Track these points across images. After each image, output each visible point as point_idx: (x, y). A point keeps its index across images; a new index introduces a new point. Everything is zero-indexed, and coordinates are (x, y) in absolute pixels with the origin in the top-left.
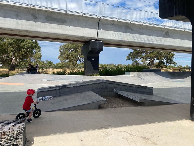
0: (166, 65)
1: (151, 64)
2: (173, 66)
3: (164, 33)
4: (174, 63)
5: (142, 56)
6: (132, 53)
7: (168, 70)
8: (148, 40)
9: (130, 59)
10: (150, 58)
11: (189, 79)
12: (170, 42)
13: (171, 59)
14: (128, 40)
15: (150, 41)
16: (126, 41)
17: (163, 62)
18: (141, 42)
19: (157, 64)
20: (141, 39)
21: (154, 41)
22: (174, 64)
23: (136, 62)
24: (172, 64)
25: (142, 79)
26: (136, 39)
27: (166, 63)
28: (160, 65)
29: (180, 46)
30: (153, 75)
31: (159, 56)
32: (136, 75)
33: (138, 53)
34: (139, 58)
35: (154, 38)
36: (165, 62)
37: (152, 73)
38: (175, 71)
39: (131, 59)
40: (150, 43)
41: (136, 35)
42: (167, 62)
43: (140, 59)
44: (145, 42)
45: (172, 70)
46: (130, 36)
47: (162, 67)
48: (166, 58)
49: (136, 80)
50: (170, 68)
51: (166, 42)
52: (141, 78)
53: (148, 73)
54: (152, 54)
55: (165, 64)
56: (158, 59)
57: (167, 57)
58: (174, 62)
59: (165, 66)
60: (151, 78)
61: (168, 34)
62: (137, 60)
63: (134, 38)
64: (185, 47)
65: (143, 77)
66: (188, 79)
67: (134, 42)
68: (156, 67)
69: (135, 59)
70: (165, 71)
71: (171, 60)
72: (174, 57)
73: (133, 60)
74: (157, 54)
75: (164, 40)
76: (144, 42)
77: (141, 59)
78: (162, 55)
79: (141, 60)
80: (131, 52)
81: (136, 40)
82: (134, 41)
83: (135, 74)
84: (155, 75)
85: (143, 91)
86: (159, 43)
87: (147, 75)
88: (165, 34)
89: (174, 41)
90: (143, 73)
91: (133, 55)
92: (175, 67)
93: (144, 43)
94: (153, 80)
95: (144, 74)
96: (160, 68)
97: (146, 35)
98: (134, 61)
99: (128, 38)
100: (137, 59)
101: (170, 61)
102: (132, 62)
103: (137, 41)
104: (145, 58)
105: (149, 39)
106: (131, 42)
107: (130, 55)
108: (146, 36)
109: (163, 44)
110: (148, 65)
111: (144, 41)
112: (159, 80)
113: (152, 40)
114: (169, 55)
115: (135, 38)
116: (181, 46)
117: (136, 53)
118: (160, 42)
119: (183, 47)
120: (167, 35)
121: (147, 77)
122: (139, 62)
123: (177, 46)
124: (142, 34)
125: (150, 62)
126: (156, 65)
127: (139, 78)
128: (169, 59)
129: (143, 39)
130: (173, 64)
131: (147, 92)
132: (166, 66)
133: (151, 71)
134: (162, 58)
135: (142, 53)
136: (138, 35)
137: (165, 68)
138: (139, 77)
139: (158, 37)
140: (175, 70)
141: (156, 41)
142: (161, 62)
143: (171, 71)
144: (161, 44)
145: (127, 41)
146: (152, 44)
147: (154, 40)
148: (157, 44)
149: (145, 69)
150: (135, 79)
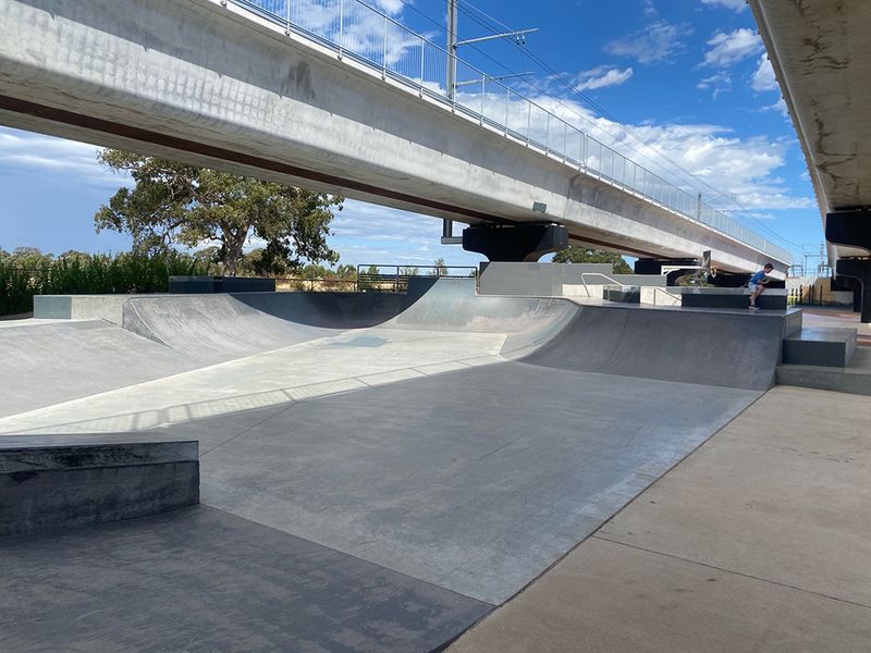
0: (295, 263)
1: (230, 252)
2: (322, 268)
3: (285, 72)
4: (331, 252)
5: (185, 210)
6: (130, 192)
7: (305, 282)
8: (189, 92)
9: (118, 222)
10: (224, 226)
11: (398, 325)
12: (318, 129)
13: (317, 234)
14: (33, 61)
15: (201, 100)
16: (17, 64)
17: (285, 246)
18: (142, 92)
19: (259, 257)
20: (141, 77)
21: (231, 106)
22: (330, 256)
23: (155, 244)
24: (322, 257)
25: (155, 339)
26: (98, 63)
27: (298, 251)
28: (271, 261)
29: (362, 157)
30: (231, 309)
31: (264, 219)
32: (117, 316)
33: (162, 193)
34: (169, 220)
35: (227, 85)
36: (293, 248)
37: (224, 301)
38: (334, 288)
39: (124, 223)
40: (205, 110)
41: (104, 37)
42: (302, 250)
43: (172, 228)
44: (170, 100)
45: (322, 285)
46: (51, 36)
47: (279, 270)
48: (296, 229)
49: (107, 348)
50: (313, 274)
51: (295, 125)
52: (152, 338)
53: (197, 301)
54: (233, 205)
55: (293, 257)
56: (262, 234)
57: (300, 227)
58: (330, 249)
59: (292, 264)
60: (216, 331)
61: (304, 81)
62: (159, 234)
63: (82, 50)
64: (387, 169)
65: (161, 327)
66: (395, 328)
67: (91, 84)
68: (254, 272)
69: (147, 227)
70: (293, 290)
71: (318, 242)
72: (328, 226)
73: (135, 230)
74: (256, 208)
75: (284, 112)
76: (160, 97)
77: (178, 230)
78: (277, 215)
79: (179, 233)
80: (125, 191)
81: (101, 71)
82: (86, 75)
83: (109, 307)
84: (243, 312)
85: (88, 502)
86: (259, 126)
87: (190, 313)
88: (291, 76)
89: (337, 126)
90: (167, 298)
91: (135, 203)
92: (329, 273)
93: (164, 105)
94: (225, 343)
95: (172, 311)
96: (272, 276)
97: (178, 53)
98: (143, 235)
99: (36, 46)
100: (159, 230)
101: (313, 243)
102: (131, 238)
103: (108, 81)
104: (201, 226)
105: (199, 84)
106: (66, 78)
107: (116, 202)
108: (176, 62)
109: (279, 134)
110: (216, 261)
111: (166, 91)
112: (263, 342)
113: (216, 100)
114: (310, 217)
115: (92, 57)
116: (366, 159)
117: (153, 192)
118: (261, 116)
119: (378, 170)
120: (299, 81)
121: (194, 324)
122: (167, 241)
123: (352, 159)
124: (150, 41)
125: (224, 246)
126: (254, 262)
127: (138, 332)
128: (309, 237)
129: (156, 75)
130: (324, 257)
131: (132, 496)
132: (297, 264)
133: (218, 286)
134: (280, 228)
135: (184, 194)
136: (113, 38)
137: (291, 277)
138: (134, 325)
139: (251, 87)
140: (331, 283)
141: (239, 108)
142: (276, 249)
143: (318, 287)
144: (269, 129)
145: (31, 67)
146: (217, 121)
147: (228, 98)
148: (248, 129)
149: (185, 279)
150: (105, 340)
